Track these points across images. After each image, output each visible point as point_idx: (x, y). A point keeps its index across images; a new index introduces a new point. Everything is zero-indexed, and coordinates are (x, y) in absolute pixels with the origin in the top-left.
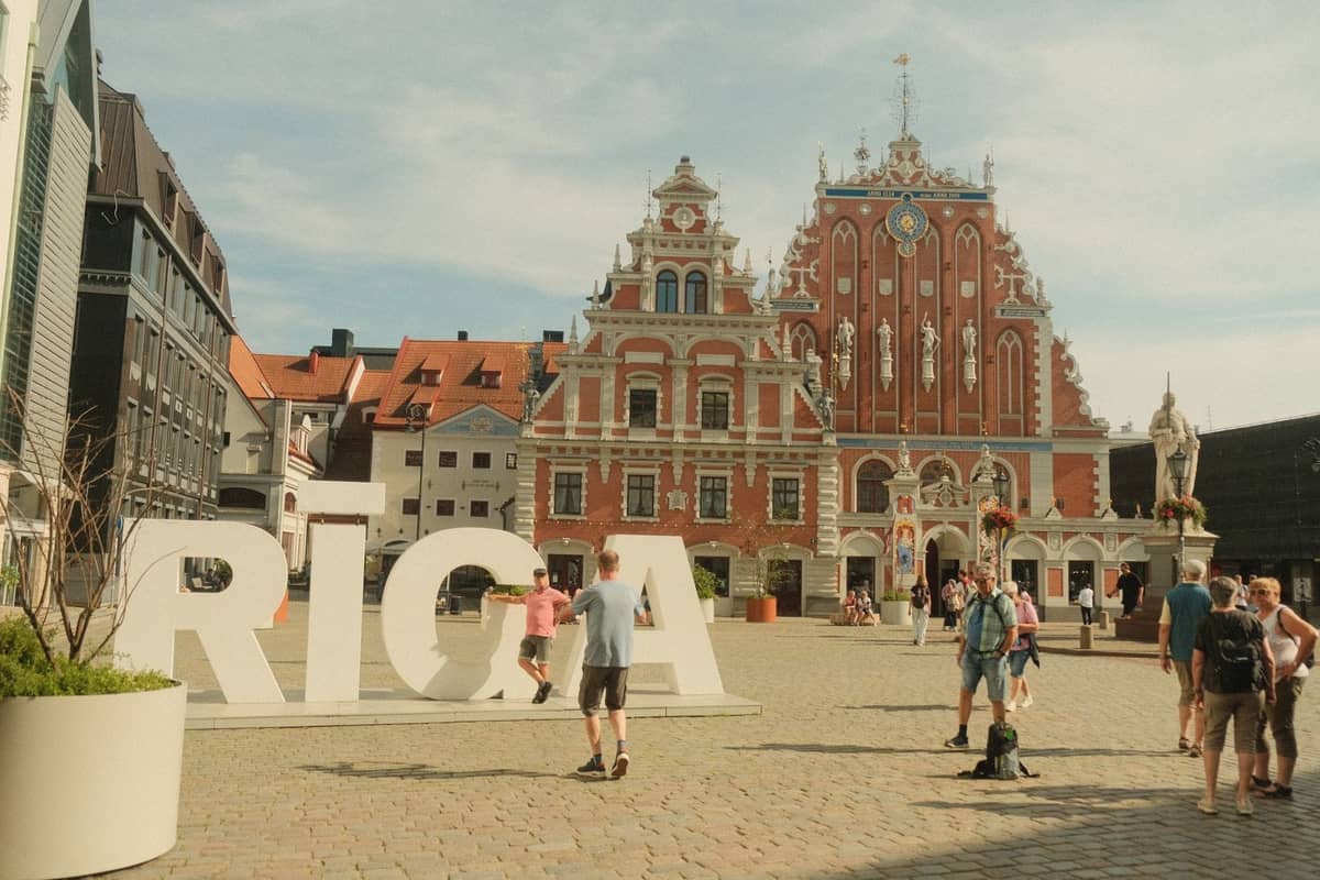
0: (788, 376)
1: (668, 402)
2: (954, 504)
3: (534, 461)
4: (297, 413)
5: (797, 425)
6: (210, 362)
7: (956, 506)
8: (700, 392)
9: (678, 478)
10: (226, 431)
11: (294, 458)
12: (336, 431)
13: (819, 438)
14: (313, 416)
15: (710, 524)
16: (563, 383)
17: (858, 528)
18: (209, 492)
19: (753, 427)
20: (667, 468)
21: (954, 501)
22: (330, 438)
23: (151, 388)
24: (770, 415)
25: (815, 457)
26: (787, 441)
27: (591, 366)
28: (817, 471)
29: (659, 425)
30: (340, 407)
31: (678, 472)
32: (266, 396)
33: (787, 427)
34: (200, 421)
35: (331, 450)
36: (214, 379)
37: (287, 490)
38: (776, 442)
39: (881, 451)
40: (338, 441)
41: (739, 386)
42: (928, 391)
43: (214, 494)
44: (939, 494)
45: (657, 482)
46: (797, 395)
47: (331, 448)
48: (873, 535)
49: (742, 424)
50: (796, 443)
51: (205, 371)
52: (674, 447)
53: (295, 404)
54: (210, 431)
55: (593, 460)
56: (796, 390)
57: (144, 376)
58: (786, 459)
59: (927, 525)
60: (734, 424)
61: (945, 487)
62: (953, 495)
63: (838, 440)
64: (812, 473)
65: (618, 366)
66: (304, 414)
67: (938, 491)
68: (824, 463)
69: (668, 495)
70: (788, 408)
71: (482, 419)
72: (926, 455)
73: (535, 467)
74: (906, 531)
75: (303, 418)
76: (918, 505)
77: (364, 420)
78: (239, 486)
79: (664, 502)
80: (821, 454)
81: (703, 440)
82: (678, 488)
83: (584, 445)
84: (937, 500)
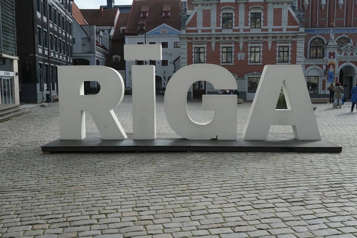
0: (285, 5)
1: (237, 18)
2: (352, 54)
3: (186, 43)
4: (97, 30)
5: (289, 25)
6: (65, 11)
7: (353, 55)
8: (250, 13)
9: (241, 48)
10: (73, 38)
11: (98, 47)
12: (112, 37)
13: (298, 29)
14: (103, 31)
15: (254, 65)
16: (196, 12)
17: (312, 65)
18: (70, 60)
19: (270, 26)
20: (237, 44)
21: (352, 53)
22: (110, 40)
23: (45, 22)
24: (277, 21)
25: (295, 37)
26: (284, 31)
27: (207, 5)
28: (296, 43)
29: (234, 27)
30: (112, 27)
31: (241, 45)
32: (86, 24)
33: (285, 25)
34: (64, 34)
35: (111, 44)
36: (68, 19)
37: (96, 59)
38: (280, 32)
39: (320, 35)
40: (113, 40)
41: (265, 10)
42: (341, 9)
43: (71, 61)
44: (346, 51)
45: (233, 50)
46: (289, 12)
47: (110, 42)
48: (319, 67)
49: (266, 25)
50: (289, 32)
51: (64, 15)
52: (240, 36)
53: (97, 27)
54: (68, 38)
55: (208, 42)
56: (289, 10)
57: (42, 17)
58: (284, 39)
59: (340, 63)
60: (263, 26)
61: (349, 48)
62: (352, 50)
63: (305, 31)
64: (294, 44)
65: (217, 4)
66: (100, 30)
67: (346, 49)
68: (299, 40)
69: (238, 54)
70: (285, 18)
71: (164, 29)
72: (339, 36)
73: (187, 46)
74: (331, 66)
75: (100, 32)
76: (337, 55)
77: (121, 32)
78: (79, 58)
79: (236, 57)
80: (299, 36)
81: (251, 32)
82: (241, 51)
83: (205, 36)
84: (345, 53)
